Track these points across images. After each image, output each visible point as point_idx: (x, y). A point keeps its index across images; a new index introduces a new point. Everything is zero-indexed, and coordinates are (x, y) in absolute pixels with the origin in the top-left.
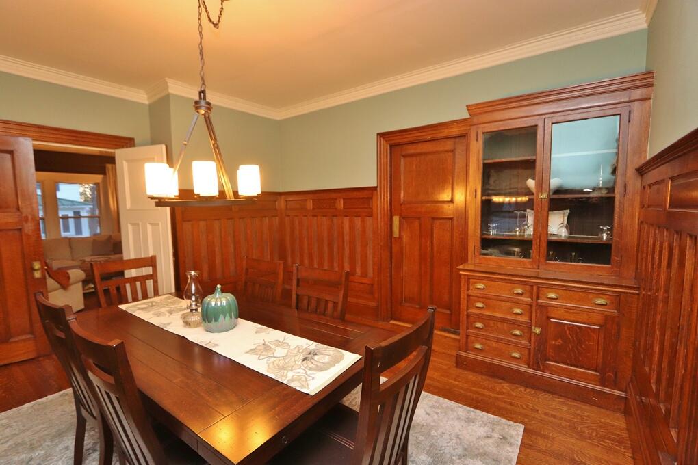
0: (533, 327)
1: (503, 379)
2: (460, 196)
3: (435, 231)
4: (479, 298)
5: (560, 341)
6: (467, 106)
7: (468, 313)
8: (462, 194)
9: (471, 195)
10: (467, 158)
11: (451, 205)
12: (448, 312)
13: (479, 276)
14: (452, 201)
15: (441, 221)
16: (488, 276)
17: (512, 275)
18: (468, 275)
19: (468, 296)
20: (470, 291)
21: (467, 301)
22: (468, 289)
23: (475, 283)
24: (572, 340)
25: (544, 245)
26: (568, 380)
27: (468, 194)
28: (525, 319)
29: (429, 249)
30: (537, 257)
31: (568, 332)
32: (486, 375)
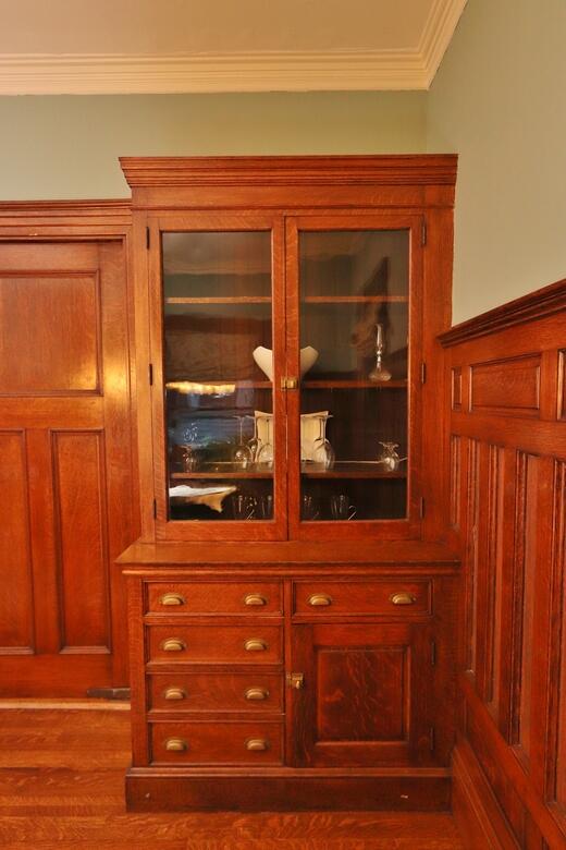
0: (288, 677)
1: (234, 809)
2: (117, 381)
3: (62, 464)
4: (171, 630)
5: (338, 692)
6: (121, 159)
7: (147, 669)
8: (120, 375)
9: (139, 378)
10: (129, 292)
11: (97, 402)
12: (103, 650)
13: (169, 576)
14: (98, 392)
15: (77, 438)
16: (187, 572)
17: (241, 566)
18: (141, 577)
19: (147, 628)
20: (149, 614)
21: (145, 641)
22: (146, 610)
23: (161, 593)
24: (358, 685)
25: (296, 487)
26: (357, 772)
27: (133, 375)
28: (270, 659)
29: (50, 506)
30: (284, 515)
31: (351, 672)
32: (196, 810)
